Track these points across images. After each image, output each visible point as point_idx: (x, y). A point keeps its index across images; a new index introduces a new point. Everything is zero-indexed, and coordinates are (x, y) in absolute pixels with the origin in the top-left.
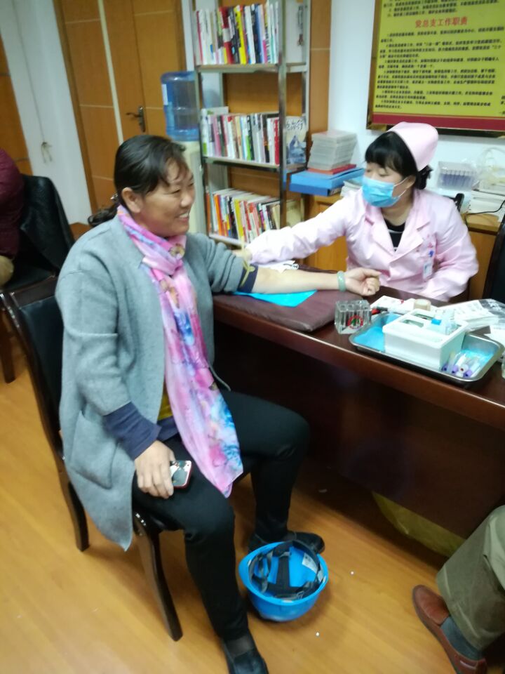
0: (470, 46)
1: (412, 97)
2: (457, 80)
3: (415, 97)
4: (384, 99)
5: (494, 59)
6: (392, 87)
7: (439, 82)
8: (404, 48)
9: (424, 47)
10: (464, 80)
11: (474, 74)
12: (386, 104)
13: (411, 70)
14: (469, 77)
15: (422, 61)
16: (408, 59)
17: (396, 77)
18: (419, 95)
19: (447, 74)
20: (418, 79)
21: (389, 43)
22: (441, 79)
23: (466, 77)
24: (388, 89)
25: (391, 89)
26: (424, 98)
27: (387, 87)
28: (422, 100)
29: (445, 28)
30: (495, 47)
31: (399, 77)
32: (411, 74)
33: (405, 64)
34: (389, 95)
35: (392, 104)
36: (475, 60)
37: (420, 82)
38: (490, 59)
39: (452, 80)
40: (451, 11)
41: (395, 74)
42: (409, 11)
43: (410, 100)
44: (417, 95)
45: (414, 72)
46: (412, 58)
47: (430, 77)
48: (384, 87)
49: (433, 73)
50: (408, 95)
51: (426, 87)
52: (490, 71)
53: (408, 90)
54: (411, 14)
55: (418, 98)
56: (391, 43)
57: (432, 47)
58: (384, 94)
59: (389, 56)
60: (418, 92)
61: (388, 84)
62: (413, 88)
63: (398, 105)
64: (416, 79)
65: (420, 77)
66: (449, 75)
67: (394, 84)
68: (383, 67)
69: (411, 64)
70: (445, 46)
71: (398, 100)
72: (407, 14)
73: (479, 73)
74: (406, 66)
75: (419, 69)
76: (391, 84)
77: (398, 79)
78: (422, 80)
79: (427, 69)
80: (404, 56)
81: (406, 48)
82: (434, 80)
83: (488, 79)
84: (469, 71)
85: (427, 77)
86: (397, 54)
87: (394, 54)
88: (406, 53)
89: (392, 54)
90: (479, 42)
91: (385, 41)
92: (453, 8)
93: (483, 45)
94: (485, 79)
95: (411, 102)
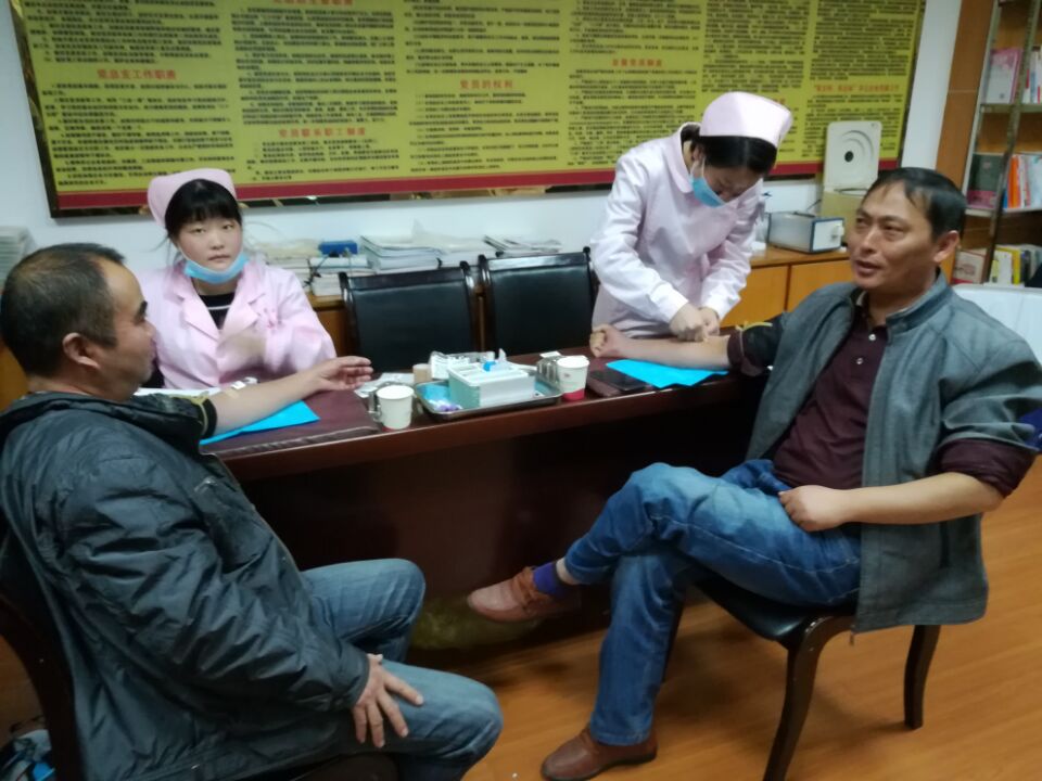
0: (189, 105)
1: (120, 168)
2: (183, 144)
3: (125, 168)
4: (72, 173)
5: (224, 120)
6: (82, 156)
7: (157, 147)
8: (87, 104)
9: (119, 103)
10: (191, 143)
11: (204, 137)
12: (78, 179)
13: (108, 133)
14: (198, 140)
15: (123, 121)
16: (99, 118)
17: (85, 142)
18: (132, 165)
19: (166, 137)
20: (124, 145)
21: (58, 97)
22: (158, 144)
23: (194, 140)
24: (75, 159)
25: (80, 159)
26: (140, 168)
27: (72, 156)
28: (138, 171)
29: (145, 81)
30: (222, 107)
31: (90, 142)
32: (110, 137)
33: (95, 125)
34: (79, 167)
35: (89, 179)
36: (201, 120)
37: (127, 148)
38: (219, 120)
39: (176, 145)
40: (148, 61)
41: (82, 138)
42: (82, 57)
43: (118, 172)
44: (127, 165)
45: (114, 135)
46: (105, 118)
47: (141, 141)
48: (67, 156)
49: (145, 137)
50: (112, 165)
51: (138, 154)
52: (223, 133)
53: (111, 159)
54: (85, 60)
55: (130, 168)
56: (63, 97)
57: (133, 104)
58: (71, 166)
59: (64, 114)
60: (129, 161)
61: (74, 152)
62: (119, 156)
63: (99, 179)
64: (119, 145)
65: (126, 141)
66: (170, 139)
67: (84, 152)
68: (57, 128)
69: (104, 124)
70: (153, 104)
71: (98, 172)
72: (79, 60)
73: (210, 135)
74: (98, 128)
75: (121, 131)
76: (79, 152)
77: (89, 145)
78: (130, 145)
79: (134, 130)
80: (91, 114)
81: (91, 104)
82: (148, 144)
83: (224, 142)
84: (196, 134)
85: (136, 141)
86: (78, 111)
87: (72, 111)
88: (93, 111)
89: (66, 110)
90: (199, 100)
91: (50, 93)
92: (150, 58)
93: (206, 104)
94: (219, 142)
95: (121, 175)
